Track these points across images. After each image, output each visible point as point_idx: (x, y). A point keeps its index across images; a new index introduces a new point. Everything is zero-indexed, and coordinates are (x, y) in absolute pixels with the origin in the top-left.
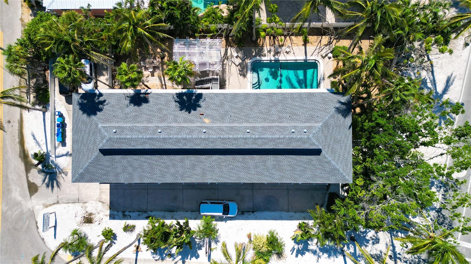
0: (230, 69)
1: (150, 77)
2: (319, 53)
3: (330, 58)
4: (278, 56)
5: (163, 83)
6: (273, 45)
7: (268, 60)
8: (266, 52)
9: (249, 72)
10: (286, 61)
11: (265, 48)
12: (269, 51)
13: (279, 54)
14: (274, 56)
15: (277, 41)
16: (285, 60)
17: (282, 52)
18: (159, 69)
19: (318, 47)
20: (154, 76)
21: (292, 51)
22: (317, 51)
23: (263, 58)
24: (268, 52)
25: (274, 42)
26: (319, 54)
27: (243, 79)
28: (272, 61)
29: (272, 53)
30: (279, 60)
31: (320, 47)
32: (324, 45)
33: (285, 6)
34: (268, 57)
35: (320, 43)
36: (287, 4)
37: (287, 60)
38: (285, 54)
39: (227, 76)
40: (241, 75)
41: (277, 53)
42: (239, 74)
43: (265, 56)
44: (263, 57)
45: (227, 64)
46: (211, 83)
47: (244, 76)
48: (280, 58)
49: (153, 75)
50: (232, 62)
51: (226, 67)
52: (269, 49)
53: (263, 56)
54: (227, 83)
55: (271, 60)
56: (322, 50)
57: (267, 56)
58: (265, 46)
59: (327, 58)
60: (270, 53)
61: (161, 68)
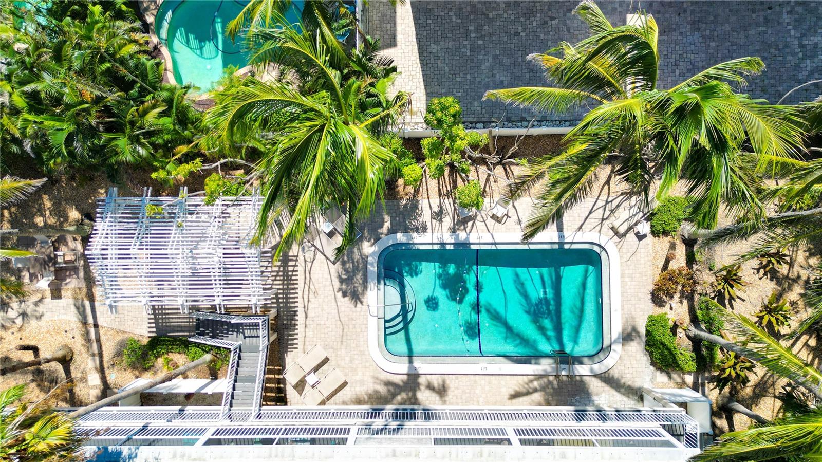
0: (308, 272)
1: (48, 300)
2: (603, 220)
3: (640, 237)
4: (468, 230)
5: (90, 320)
6: (448, 194)
7: (433, 244)
8: (426, 217)
9: (372, 285)
10: (493, 247)
11: (424, 204)
12: (438, 215)
13: (470, 224)
14: (453, 231)
15: (464, 181)
16: (492, 244)
17: (479, 218)
18: (77, 274)
19: (600, 203)
20: (60, 297)
21: (512, 212)
22: (598, 214)
23: (417, 238)
24: (432, 218)
25: (455, 182)
26: (606, 223)
27: (353, 306)
28: (448, 247)
29: (448, 222)
30: (470, 244)
31: (607, 202)
32: (622, 194)
33: (488, 64)
34: (435, 234)
35: (606, 187)
36: (495, 57)
37: (495, 244)
38: (491, 222)
39: (300, 295)
40: (344, 295)
41: (462, 222)
42: (340, 289)
43: (425, 229)
44: (415, 235)
45: (301, 259)
46: (241, 335)
47: (356, 297)
48: (473, 238)
49: (56, 293)
50: (316, 248)
51: (295, 266)
52: (436, 209)
53: (417, 230)
54: (300, 317)
55: (443, 244)
56: (612, 211)
57: (429, 230)
58: (425, 195)
59: (631, 236)
60: (441, 221)
61: (81, 274)
